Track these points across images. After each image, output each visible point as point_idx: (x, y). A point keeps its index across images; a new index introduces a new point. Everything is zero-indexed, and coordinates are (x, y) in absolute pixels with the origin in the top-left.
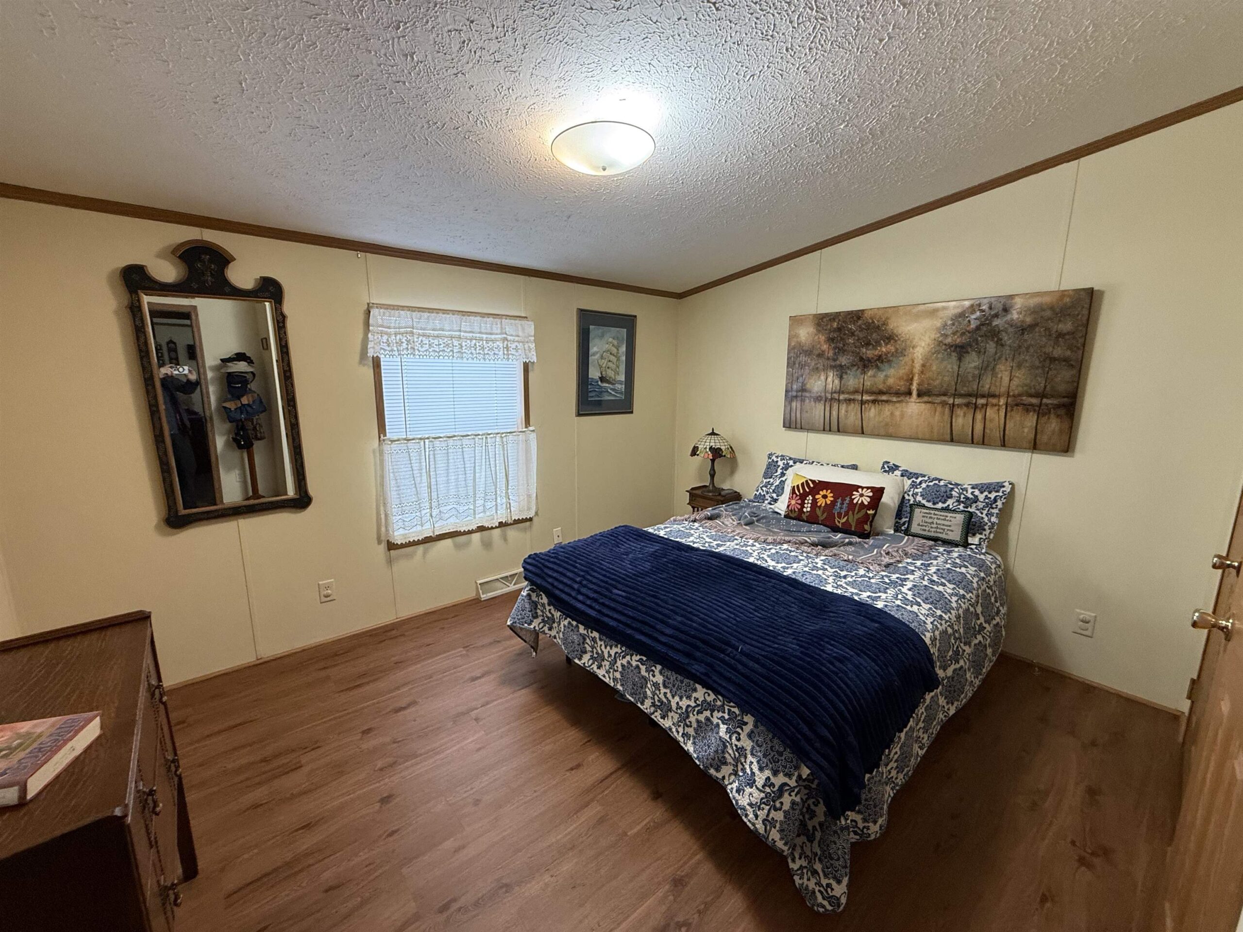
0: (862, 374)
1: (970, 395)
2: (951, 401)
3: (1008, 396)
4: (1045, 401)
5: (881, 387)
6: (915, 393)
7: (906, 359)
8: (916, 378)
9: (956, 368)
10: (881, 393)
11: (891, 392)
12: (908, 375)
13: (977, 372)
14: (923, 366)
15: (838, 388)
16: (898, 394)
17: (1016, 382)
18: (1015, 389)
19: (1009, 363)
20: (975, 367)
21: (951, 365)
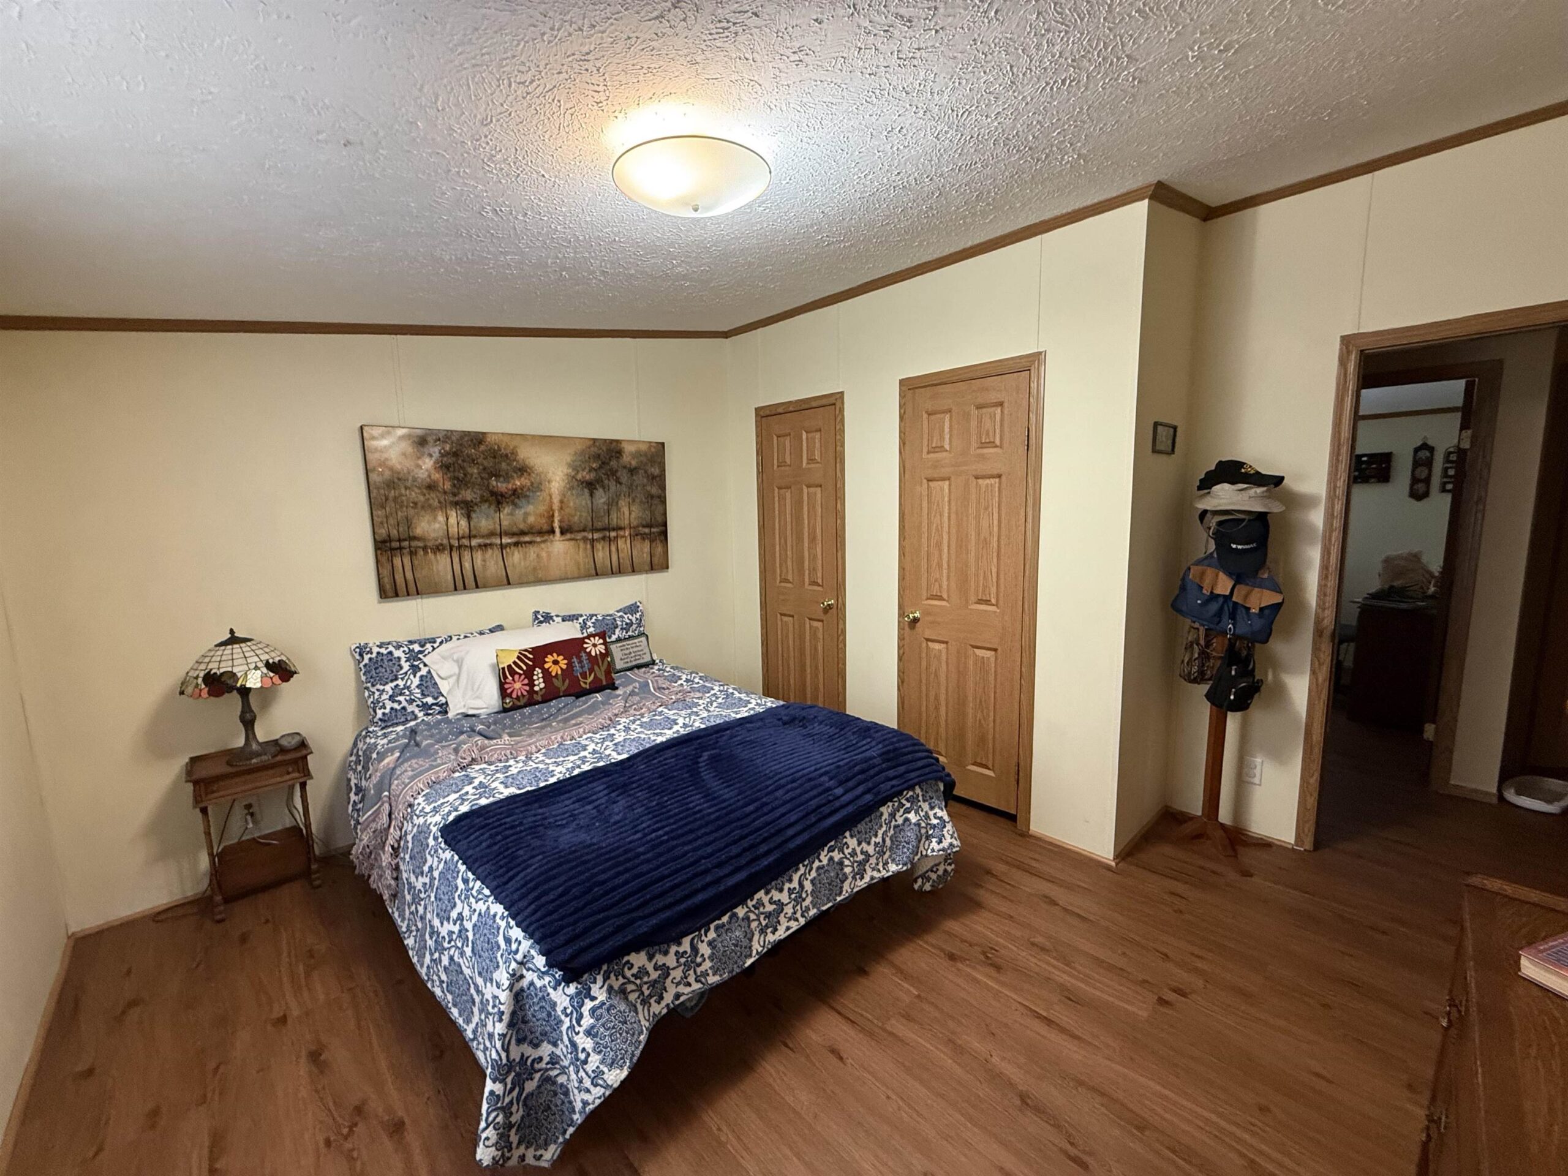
0: (496, 512)
1: (604, 529)
2: (590, 536)
3: (630, 528)
4: (653, 530)
5: (522, 526)
6: (557, 530)
7: (544, 494)
8: (556, 514)
9: (589, 502)
10: (523, 533)
11: (534, 531)
12: (549, 512)
13: (606, 507)
14: (561, 502)
15: (467, 531)
16: (540, 533)
17: (633, 515)
18: (634, 523)
19: (627, 500)
20: (604, 503)
21: (584, 500)
